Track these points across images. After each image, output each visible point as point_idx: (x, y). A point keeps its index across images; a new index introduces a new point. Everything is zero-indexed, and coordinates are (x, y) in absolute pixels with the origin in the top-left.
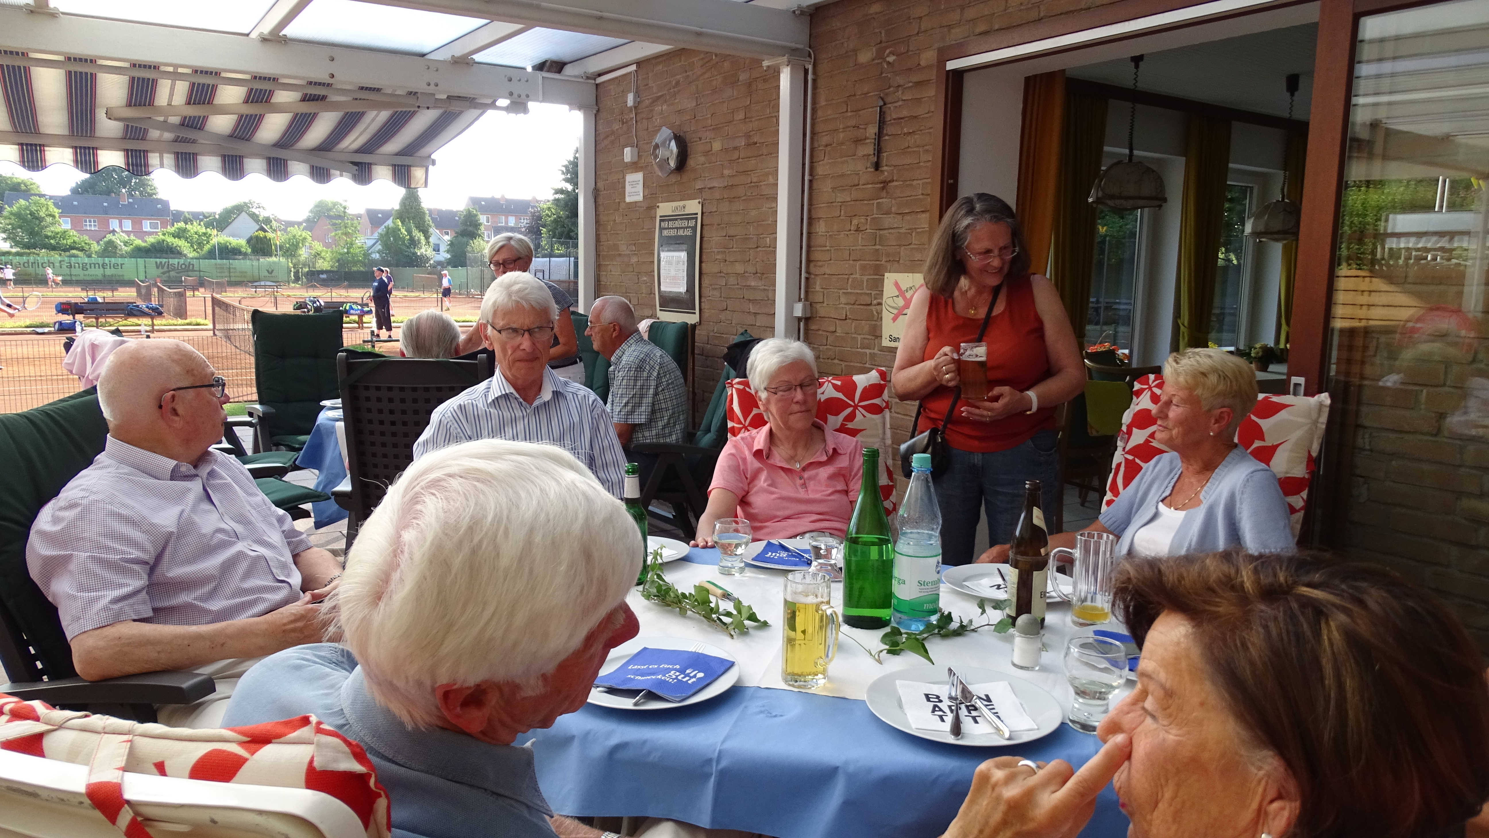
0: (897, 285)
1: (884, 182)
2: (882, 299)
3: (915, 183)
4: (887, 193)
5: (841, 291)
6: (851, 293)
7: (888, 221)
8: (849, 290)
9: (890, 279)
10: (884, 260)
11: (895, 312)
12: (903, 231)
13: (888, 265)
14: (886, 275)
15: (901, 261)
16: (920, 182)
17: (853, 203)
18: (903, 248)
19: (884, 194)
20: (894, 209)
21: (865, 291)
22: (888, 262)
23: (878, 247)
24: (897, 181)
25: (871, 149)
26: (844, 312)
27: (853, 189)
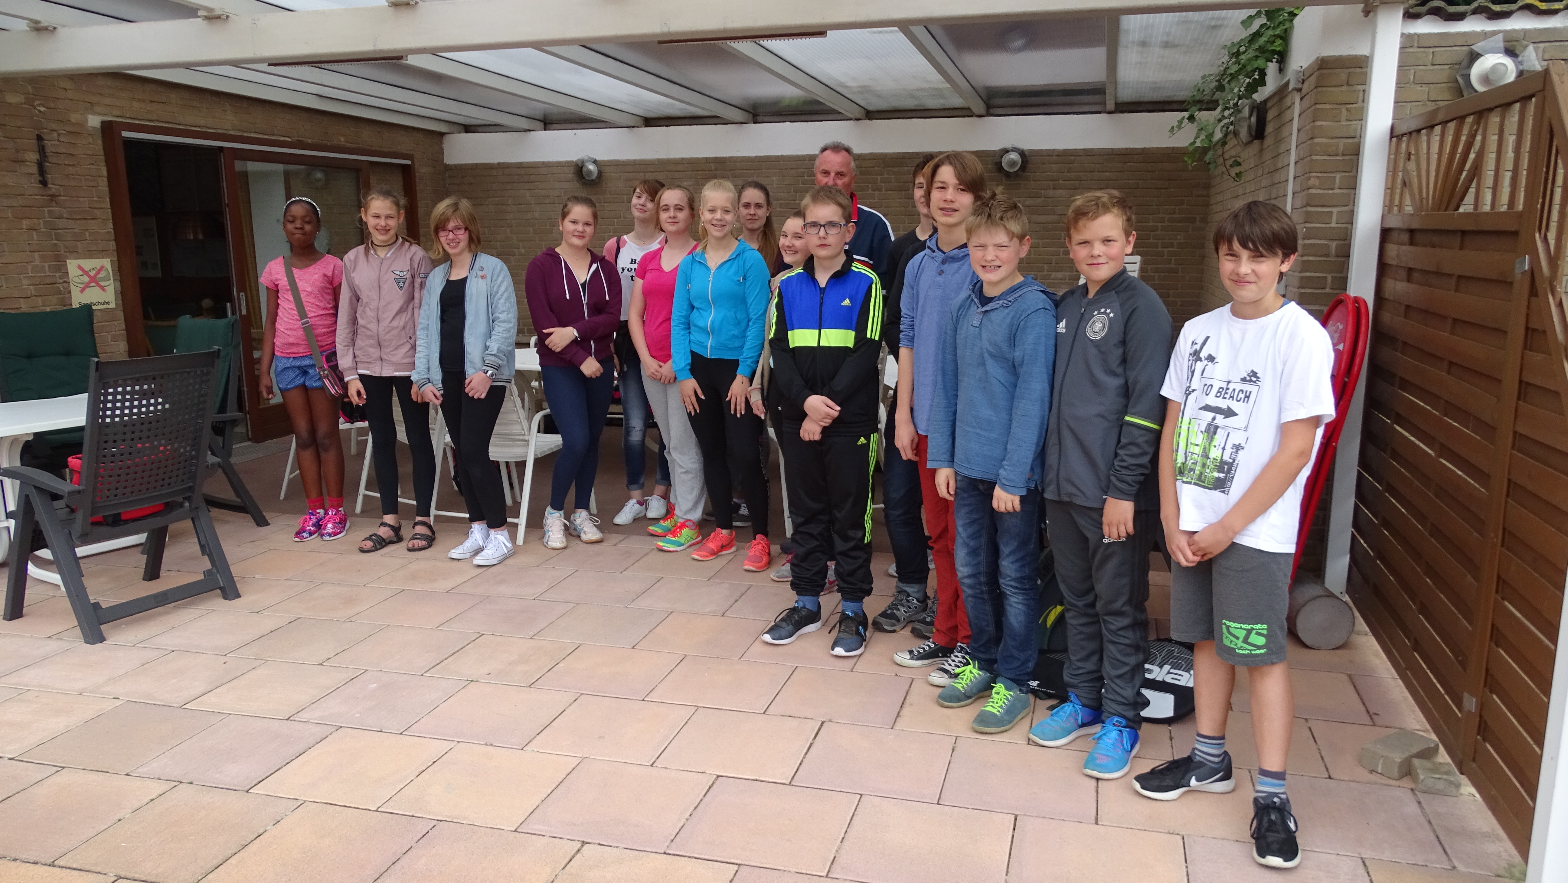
0: (80, 268)
1: (51, 196)
2: (69, 278)
3: (81, 199)
4: (56, 203)
5: (21, 276)
6: (34, 276)
7: (61, 223)
8: (30, 275)
9: (72, 264)
10: (62, 251)
11: (82, 286)
12: (76, 231)
13: (68, 254)
14: (68, 261)
15: (80, 252)
16: (86, 199)
17: (20, 208)
18: (78, 243)
19: (54, 204)
20: (65, 216)
21: (48, 274)
22: (67, 252)
23: (55, 242)
24: (64, 196)
25: (34, 169)
26: (29, 292)
27: (19, 198)
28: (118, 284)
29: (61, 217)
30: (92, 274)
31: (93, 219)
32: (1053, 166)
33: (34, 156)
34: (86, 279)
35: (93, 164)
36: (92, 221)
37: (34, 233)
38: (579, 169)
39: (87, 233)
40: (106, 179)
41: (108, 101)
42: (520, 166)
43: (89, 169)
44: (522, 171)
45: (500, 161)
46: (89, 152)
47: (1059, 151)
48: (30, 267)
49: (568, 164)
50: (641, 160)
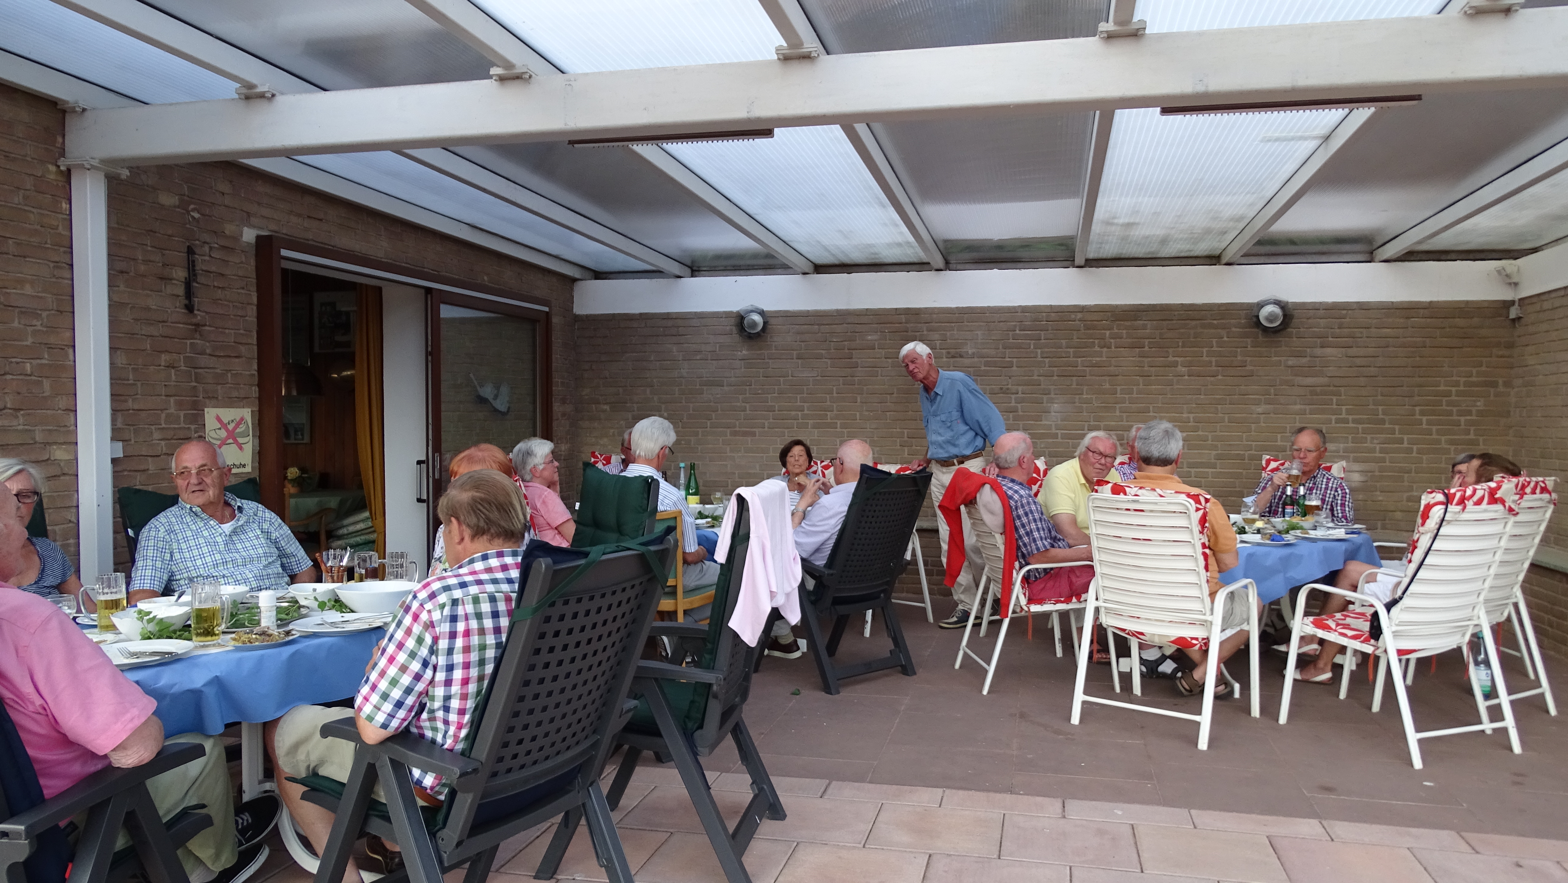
0: (219, 419)
1: (195, 325)
3: (227, 331)
4: (201, 335)
5: (153, 427)
6: (167, 428)
7: (204, 360)
8: (164, 426)
9: (211, 415)
10: (201, 396)
12: (218, 371)
13: (207, 401)
14: (206, 410)
15: (220, 398)
16: (232, 331)
17: (160, 338)
18: (219, 387)
19: (197, 335)
20: (208, 351)
21: (182, 425)
22: (207, 398)
23: (194, 384)
24: (210, 326)
25: (181, 291)
26: (160, 448)
27: (160, 325)
28: (257, 441)
29: (203, 353)
30: (231, 427)
31: (236, 357)
32: (1321, 320)
33: (181, 274)
34: (223, 434)
35: (243, 288)
36: (237, 360)
37: (173, 371)
38: (740, 320)
39: (229, 375)
40: (255, 308)
41: (265, 212)
42: (667, 317)
43: (239, 294)
44: (670, 323)
45: (642, 311)
46: (240, 273)
47: (1326, 303)
48: (163, 416)
49: (728, 315)
50: (817, 311)
